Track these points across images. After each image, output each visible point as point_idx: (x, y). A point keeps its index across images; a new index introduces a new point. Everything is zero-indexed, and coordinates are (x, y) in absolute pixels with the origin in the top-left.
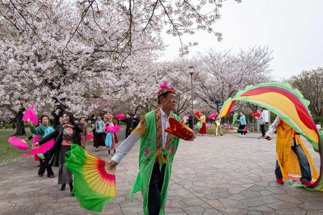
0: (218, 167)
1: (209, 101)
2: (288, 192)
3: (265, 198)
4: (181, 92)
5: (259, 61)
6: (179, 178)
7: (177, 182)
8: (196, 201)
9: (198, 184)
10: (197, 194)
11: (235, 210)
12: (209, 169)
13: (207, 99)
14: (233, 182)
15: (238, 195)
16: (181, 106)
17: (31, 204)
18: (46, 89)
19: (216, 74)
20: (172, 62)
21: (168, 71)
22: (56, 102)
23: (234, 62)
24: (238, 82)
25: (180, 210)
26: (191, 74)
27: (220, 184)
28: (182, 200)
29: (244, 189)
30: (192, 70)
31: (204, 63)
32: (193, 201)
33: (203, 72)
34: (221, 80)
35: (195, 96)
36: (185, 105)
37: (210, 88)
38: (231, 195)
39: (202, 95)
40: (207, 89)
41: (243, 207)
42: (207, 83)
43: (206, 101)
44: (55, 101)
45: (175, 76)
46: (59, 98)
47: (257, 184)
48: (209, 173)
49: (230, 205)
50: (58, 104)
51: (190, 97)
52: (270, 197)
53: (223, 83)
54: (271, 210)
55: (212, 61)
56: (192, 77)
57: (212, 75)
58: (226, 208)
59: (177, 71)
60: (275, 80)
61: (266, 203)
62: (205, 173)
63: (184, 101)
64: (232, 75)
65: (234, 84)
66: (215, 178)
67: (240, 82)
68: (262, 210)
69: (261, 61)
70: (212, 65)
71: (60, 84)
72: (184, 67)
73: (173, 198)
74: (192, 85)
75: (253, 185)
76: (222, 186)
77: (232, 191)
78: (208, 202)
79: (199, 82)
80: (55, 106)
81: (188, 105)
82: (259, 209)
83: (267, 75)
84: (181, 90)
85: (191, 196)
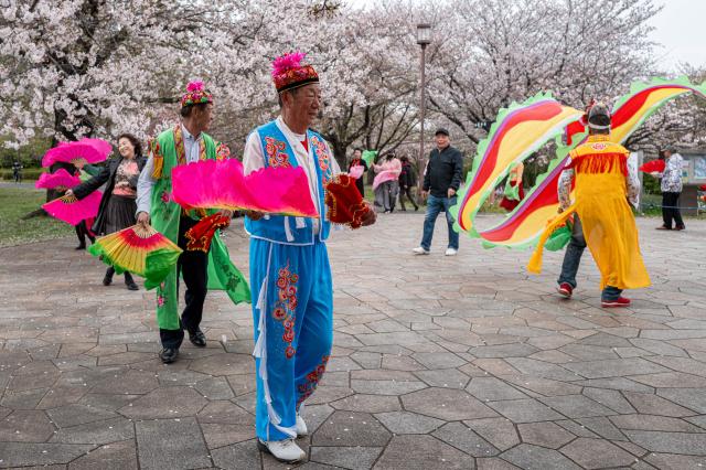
0: (496, 288)
1: (468, 124)
2: (690, 352)
3: (626, 362)
4: (390, 95)
5: (618, 13)
6: (398, 309)
7: (391, 316)
8: (447, 358)
9: (449, 324)
10: (446, 345)
11: (549, 384)
12: (474, 294)
13: (463, 119)
14: (539, 324)
15: (555, 352)
16: (386, 134)
17: (38, 343)
18: (52, 74)
19: (492, 47)
20: (367, 10)
21: (358, 34)
22: (78, 108)
23: (543, 14)
24: (553, 72)
25: (408, 375)
26: (423, 44)
27: (506, 327)
28: (411, 354)
29: (568, 340)
30: (425, 35)
31: (458, 16)
32: (439, 358)
33: (455, 41)
34: (504, 66)
35: (428, 107)
36: (398, 134)
37: (472, 85)
38: (537, 351)
39: (447, 106)
40: (462, 90)
41: (569, 378)
42: (463, 74)
43: (459, 124)
44: (75, 104)
45: (379, 49)
46: (85, 96)
47: (605, 330)
48: (475, 302)
49: (534, 371)
50: (83, 111)
51: (413, 110)
52: (642, 361)
53: (508, 72)
54: (643, 388)
55: (480, 9)
56: (423, 53)
57: (478, 51)
58: (524, 378)
59: (384, 36)
60: (660, 70)
61: (631, 373)
62: (465, 300)
63: (397, 120)
64: (537, 51)
65: (541, 76)
66: (493, 313)
67: (558, 73)
68: (620, 388)
69: (625, 15)
70: (481, 21)
71: (86, 61)
72: (402, 24)
73: (385, 350)
74: (424, 76)
75: (594, 332)
76: (513, 331)
77: (537, 341)
78: (478, 362)
79: (441, 69)
80: (77, 117)
81: (407, 133)
82: (612, 384)
83: (640, 55)
84: (391, 89)
85: (431, 347)
